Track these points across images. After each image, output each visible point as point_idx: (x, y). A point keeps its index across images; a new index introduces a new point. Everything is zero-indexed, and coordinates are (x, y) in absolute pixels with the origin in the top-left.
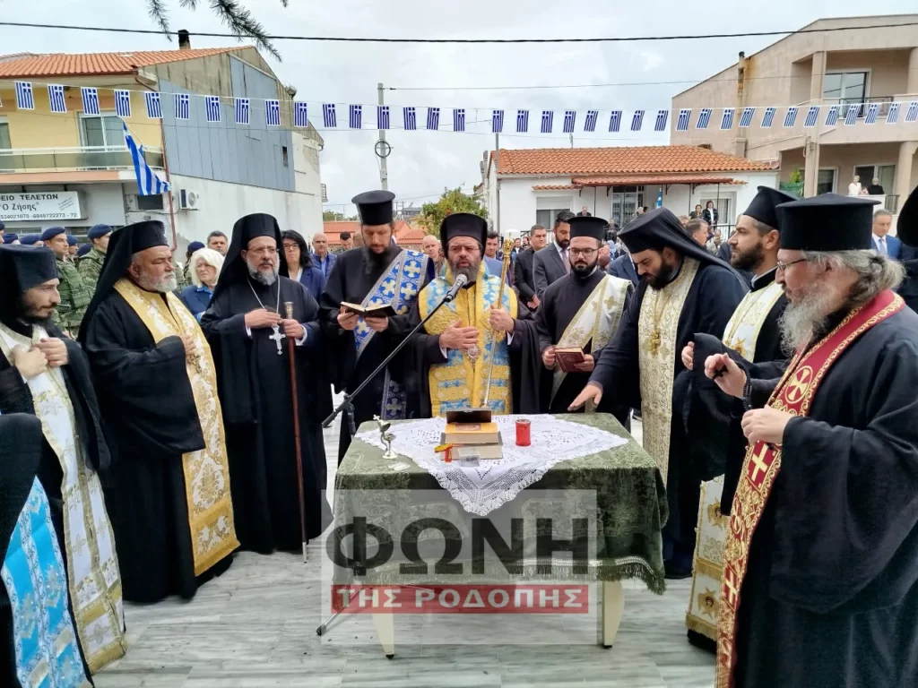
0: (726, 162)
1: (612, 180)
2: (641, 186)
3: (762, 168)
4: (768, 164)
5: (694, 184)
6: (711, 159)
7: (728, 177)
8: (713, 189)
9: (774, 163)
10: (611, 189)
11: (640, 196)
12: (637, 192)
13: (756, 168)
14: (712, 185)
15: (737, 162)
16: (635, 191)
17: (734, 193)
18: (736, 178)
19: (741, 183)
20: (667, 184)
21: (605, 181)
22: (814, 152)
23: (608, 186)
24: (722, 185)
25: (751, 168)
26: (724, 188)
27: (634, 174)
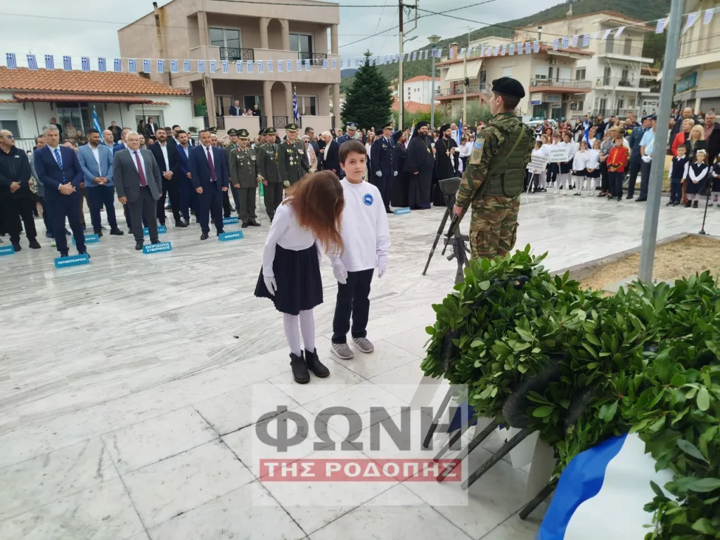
0: (152, 88)
1: (54, 97)
2: (84, 103)
3: (179, 93)
4: (184, 91)
5: (128, 104)
6: (141, 85)
7: (148, 99)
8: (139, 107)
9: (188, 90)
10: (54, 105)
11: (82, 111)
12: (80, 109)
13: (175, 93)
14: (137, 105)
15: (161, 88)
16: (77, 107)
17: (162, 111)
18: (155, 100)
19: (164, 104)
20: (106, 102)
21: (48, 97)
22: (209, 84)
23: (51, 102)
24: (145, 105)
25: (170, 93)
26: (147, 107)
27: (72, 93)
